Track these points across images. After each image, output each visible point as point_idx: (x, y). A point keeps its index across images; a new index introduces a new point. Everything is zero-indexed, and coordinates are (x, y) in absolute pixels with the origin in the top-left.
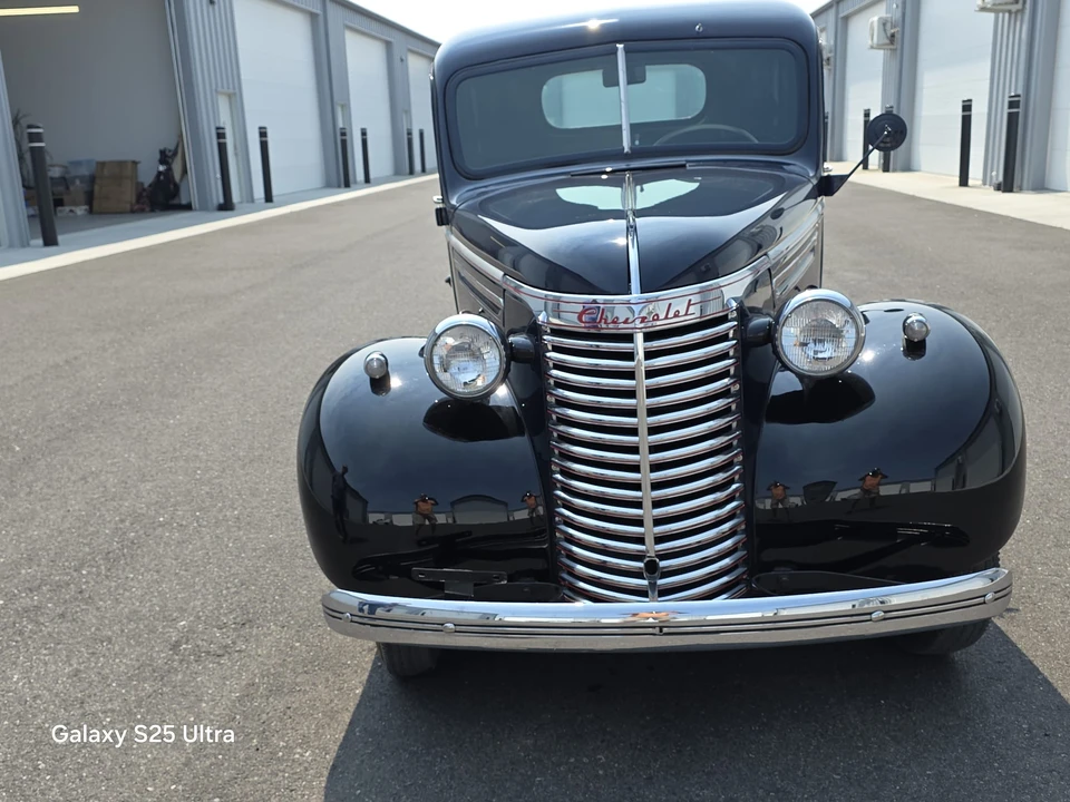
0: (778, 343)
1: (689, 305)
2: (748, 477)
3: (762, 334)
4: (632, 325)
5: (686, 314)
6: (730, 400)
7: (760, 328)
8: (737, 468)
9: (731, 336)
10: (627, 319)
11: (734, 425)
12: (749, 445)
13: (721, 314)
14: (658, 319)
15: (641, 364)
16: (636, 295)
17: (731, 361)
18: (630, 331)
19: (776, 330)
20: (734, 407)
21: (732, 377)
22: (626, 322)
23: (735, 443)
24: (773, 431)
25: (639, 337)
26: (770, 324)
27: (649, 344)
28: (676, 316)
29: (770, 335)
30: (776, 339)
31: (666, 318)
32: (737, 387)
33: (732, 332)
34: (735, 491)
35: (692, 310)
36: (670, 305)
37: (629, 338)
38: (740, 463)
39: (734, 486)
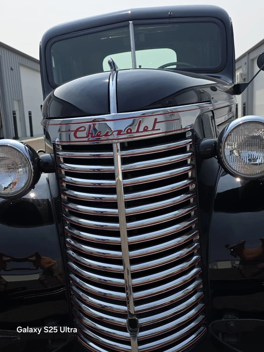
0: (222, 155)
1: (156, 122)
2: (204, 251)
3: (210, 149)
4: (110, 137)
5: (153, 129)
6: (189, 195)
7: (208, 145)
8: (196, 244)
9: (188, 149)
10: (108, 132)
11: (193, 213)
12: (203, 227)
13: (180, 132)
14: (131, 133)
15: (119, 168)
16: (113, 113)
17: (188, 167)
18: (110, 141)
19: (220, 147)
20: (192, 200)
21: (190, 179)
22: (106, 135)
23: (194, 226)
24: (219, 218)
25: (117, 146)
26: (215, 143)
27: (124, 152)
28: (146, 129)
29: (216, 150)
30: (221, 153)
31: (138, 131)
32: (194, 186)
33: (188, 147)
34: (196, 261)
35: (158, 126)
36: (140, 121)
37: (109, 147)
38: (198, 241)
39: (195, 258)
